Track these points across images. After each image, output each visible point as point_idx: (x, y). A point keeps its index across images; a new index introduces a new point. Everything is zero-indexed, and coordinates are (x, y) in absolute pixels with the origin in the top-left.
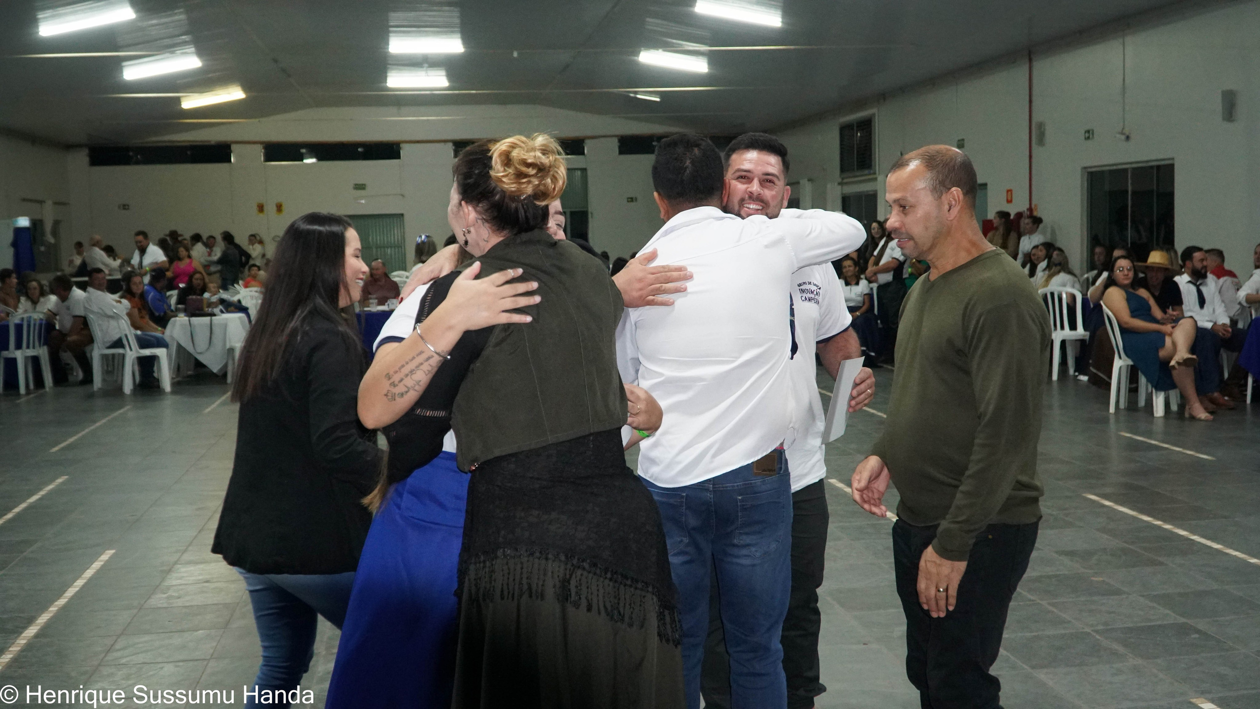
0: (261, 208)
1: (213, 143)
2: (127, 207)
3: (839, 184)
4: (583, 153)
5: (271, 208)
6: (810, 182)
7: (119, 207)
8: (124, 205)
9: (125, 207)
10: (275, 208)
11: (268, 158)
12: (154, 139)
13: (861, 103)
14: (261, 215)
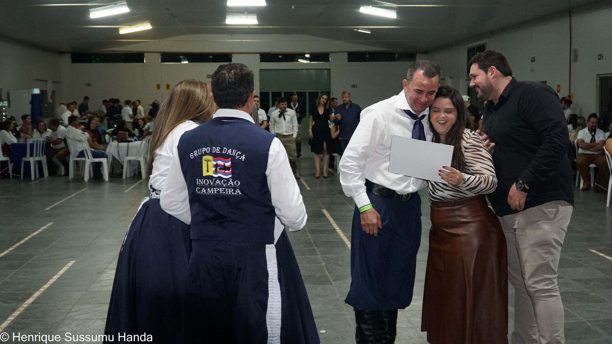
0: (158, 87)
1: (135, 52)
2: (90, 85)
3: (466, 80)
4: (329, 61)
5: (164, 87)
6: (451, 79)
7: (86, 85)
8: (89, 84)
9: (89, 85)
10: (166, 87)
11: (163, 61)
12: (105, 50)
13: (480, 36)
14: (158, 90)
